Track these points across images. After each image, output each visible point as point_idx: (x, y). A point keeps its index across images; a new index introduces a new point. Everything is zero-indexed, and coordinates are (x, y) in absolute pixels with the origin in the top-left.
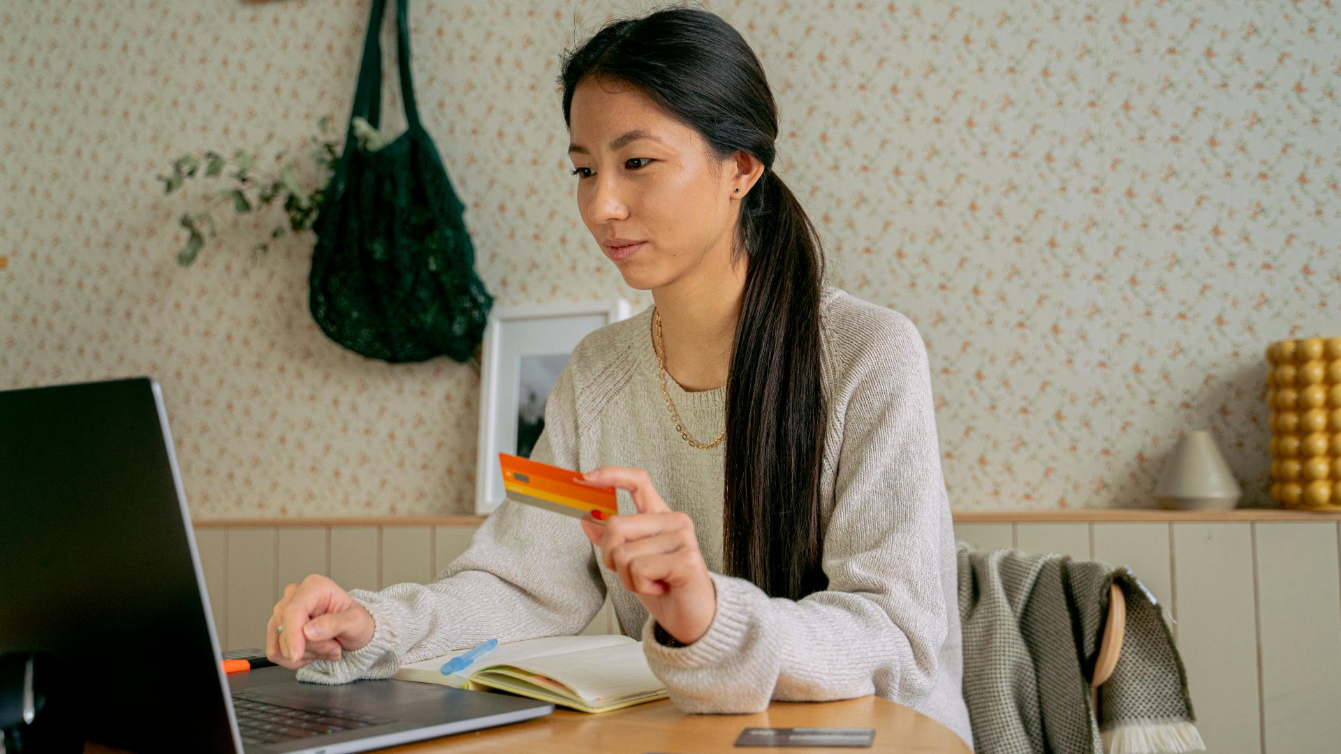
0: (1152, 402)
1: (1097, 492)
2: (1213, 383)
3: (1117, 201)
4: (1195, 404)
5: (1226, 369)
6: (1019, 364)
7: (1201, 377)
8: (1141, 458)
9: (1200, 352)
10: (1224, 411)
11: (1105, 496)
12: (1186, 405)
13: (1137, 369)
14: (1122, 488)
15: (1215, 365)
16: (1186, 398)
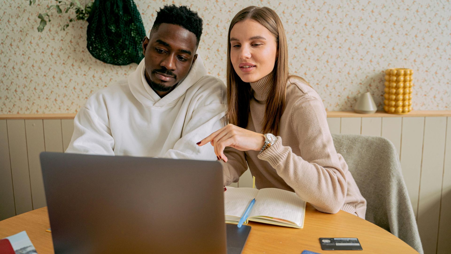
0: (352, 82)
1: (336, 107)
2: (368, 78)
3: (346, 26)
4: (363, 83)
5: (371, 74)
6: (317, 71)
7: (365, 76)
8: (348, 97)
9: (365, 69)
10: (370, 85)
11: (338, 108)
12: (361, 84)
13: (349, 73)
14: (343, 105)
15: (369, 73)
16: (361, 82)
